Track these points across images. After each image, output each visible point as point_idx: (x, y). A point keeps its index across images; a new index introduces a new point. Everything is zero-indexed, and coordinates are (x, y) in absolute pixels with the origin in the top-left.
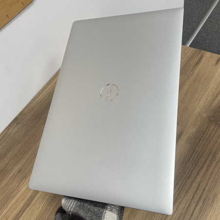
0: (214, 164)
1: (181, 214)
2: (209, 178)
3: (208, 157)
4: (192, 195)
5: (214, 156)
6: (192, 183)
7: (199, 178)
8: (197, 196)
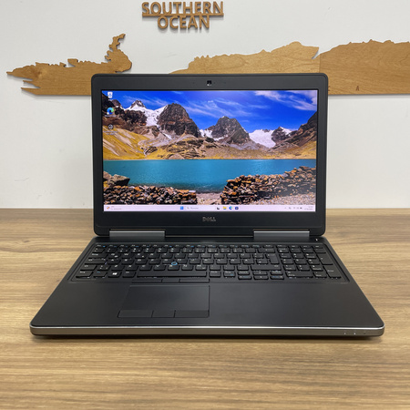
0: (334, 399)
1: (179, 386)
2: (294, 402)
3: (338, 385)
4: (232, 389)
5: (351, 394)
6: (257, 380)
7: (277, 387)
8: (235, 396)
